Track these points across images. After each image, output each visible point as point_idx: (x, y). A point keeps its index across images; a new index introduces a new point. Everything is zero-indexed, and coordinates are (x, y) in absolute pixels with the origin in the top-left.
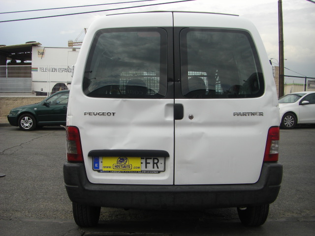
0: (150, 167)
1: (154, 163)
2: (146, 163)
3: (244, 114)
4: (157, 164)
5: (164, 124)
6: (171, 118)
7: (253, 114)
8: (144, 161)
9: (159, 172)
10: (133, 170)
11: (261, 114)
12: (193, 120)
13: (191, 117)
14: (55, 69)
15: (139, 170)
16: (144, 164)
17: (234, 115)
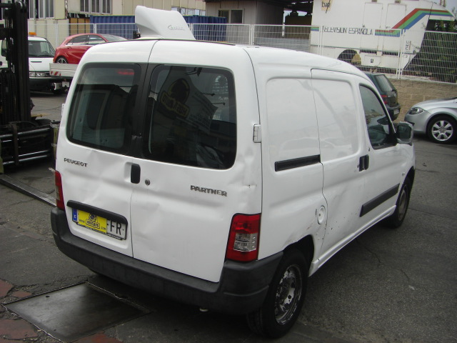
0: (114, 231)
1: (117, 228)
2: (112, 226)
3: (203, 190)
4: (120, 228)
5: (123, 185)
6: (128, 180)
7: (214, 192)
8: (109, 222)
9: (121, 239)
10: (100, 230)
11: (224, 194)
12: (149, 187)
13: (148, 183)
14: (344, 29)
15: (105, 231)
16: (109, 227)
17: (192, 189)
